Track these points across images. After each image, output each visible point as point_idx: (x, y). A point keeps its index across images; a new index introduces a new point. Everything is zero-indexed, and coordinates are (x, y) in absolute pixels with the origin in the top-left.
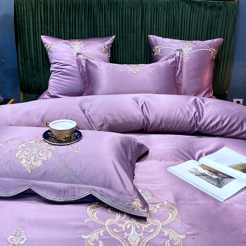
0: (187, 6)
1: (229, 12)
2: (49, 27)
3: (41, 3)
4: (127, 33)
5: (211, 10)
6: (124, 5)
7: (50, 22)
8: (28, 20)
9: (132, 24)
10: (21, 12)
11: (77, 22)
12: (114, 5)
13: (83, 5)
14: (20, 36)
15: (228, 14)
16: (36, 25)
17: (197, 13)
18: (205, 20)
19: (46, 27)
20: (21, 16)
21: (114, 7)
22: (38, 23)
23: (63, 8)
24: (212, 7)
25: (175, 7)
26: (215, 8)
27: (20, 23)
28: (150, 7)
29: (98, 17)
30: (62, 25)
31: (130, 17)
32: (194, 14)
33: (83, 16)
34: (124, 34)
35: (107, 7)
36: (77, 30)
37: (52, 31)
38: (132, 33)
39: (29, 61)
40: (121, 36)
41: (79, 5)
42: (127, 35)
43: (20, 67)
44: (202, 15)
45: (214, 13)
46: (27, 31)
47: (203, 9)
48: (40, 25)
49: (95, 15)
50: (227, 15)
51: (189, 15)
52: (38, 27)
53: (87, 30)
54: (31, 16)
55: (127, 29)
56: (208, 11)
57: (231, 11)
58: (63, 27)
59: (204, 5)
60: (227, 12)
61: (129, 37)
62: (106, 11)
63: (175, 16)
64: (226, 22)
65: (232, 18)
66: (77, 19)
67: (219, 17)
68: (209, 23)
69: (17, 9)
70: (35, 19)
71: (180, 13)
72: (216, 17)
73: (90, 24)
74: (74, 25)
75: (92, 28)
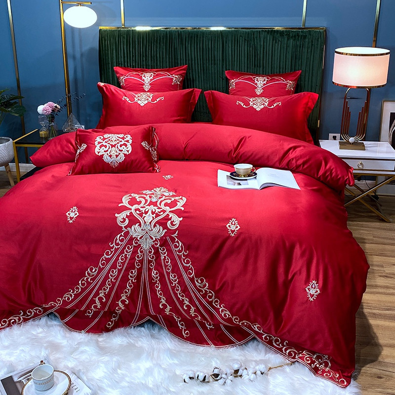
0: (269, 36)
1: (314, 41)
3: (124, 37)
4: (208, 65)
5: (294, 40)
7: (133, 56)
8: (112, 54)
9: (213, 56)
10: (105, 47)
11: (158, 56)
12: (194, 38)
13: (163, 38)
14: (104, 70)
15: (314, 43)
16: (119, 59)
17: (280, 43)
18: (288, 51)
20: (105, 50)
21: (194, 40)
22: (121, 56)
23: (145, 41)
24: (295, 36)
25: (256, 38)
26: (299, 37)
29: (178, 50)
30: (144, 58)
32: (277, 45)
33: (164, 49)
34: (205, 65)
35: (187, 39)
37: (134, 64)
38: (213, 65)
41: (160, 39)
42: (208, 67)
44: (285, 46)
45: (298, 43)
47: (286, 39)
50: (312, 45)
51: (271, 46)
53: (168, 63)
54: (115, 49)
55: (208, 61)
56: (292, 40)
57: (316, 40)
58: (144, 60)
59: (286, 35)
60: (312, 41)
61: (210, 69)
62: (187, 44)
63: (256, 46)
66: (158, 52)
69: (101, 43)
71: (262, 44)
72: (300, 47)
73: (171, 57)
74: (155, 58)
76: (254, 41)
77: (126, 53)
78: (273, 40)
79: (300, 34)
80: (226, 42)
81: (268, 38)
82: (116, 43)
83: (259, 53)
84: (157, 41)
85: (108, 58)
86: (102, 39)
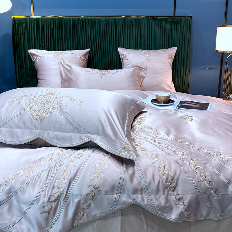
1: (184, 25)
2: (41, 42)
3: (34, 23)
4: (104, 45)
5: (170, 24)
6: (101, 23)
7: (42, 38)
8: (24, 37)
10: (18, 31)
11: (64, 38)
12: (93, 23)
13: (68, 24)
14: (17, 50)
15: (184, 27)
16: (30, 41)
17: (159, 27)
18: (166, 33)
19: (38, 42)
20: (18, 34)
21: (93, 25)
22: (32, 39)
23: (52, 26)
24: (170, 22)
25: (142, 23)
26: (173, 22)
27: (17, 40)
28: (121, 23)
29: (80, 33)
31: (106, 32)
32: (157, 28)
33: (68, 32)
34: (102, 45)
35: (87, 24)
36: (64, 43)
37: (43, 45)
38: (108, 45)
39: (24, 70)
40: (100, 47)
41: (65, 24)
43: (18, 75)
44: (164, 29)
45: (173, 27)
46: (23, 46)
47: (164, 24)
49: (78, 31)
52: (32, 42)
53: (72, 44)
54: (26, 33)
55: (104, 41)
56: (168, 25)
57: (186, 25)
58: (52, 41)
59: (164, 21)
61: (106, 48)
62: (87, 28)
63: (142, 30)
64: (183, 33)
65: (187, 30)
66: (64, 35)
67: (177, 30)
68: (169, 34)
69: (14, 29)
70: (30, 36)
71: (146, 27)
72: (175, 30)
73: (74, 39)
74: (61, 40)
75: (76, 42)
76: (140, 25)
77: (36, 36)
78: (154, 25)
81: (151, 23)
82: (27, 28)
84: (62, 27)
86: (15, 25)
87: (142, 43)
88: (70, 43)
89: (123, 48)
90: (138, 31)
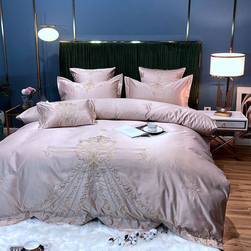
1: (194, 49)
2: (80, 62)
3: (75, 47)
4: (128, 64)
5: (182, 49)
7: (81, 59)
8: (68, 58)
9: (131, 59)
10: (63, 53)
11: (97, 59)
12: (120, 47)
13: (100, 48)
14: (63, 67)
17: (173, 51)
19: (78, 62)
20: (64, 55)
21: (120, 49)
22: (73, 59)
23: (89, 50)
24: (182, 47)
25: (158, 47)
26: (184, 47)
29: (110, 55)
32: (171, 52)
33: (100, 55)
36: (97, 63)
37: (82, 64)
38: (131, 65)
41: (98, 48)
44: (176, 52)
45: (184, 51)
47: (176, 48)
48: (74, 61)
50: (193, 52)
51: (167, 53)
52: (73, 62)
54: (70, 55)
55: (128, 62)
56: (180, 49)
58: (88, 62)
59: (177, 46)
61: (130, 67)
63: (158, 53)
64: (192, 56)
65: (196, 53)
66: (97, 57)
68: (181, 57)
69: (61, 52)
71: (162, 51)
72: (185, 53)
76: (157, 50)
77: (76, 57)
78: (169, 49)
79: (185, 45)
80: (139, 51)
81: (166, 48)
82: (70, 51)
83: (160, 57)
84: (96, 50)
85: (65, 60)
86: (61, 49)
87: (158, 64)
88: (102, 63)
89: (143, 67)
90: (155, 54)
